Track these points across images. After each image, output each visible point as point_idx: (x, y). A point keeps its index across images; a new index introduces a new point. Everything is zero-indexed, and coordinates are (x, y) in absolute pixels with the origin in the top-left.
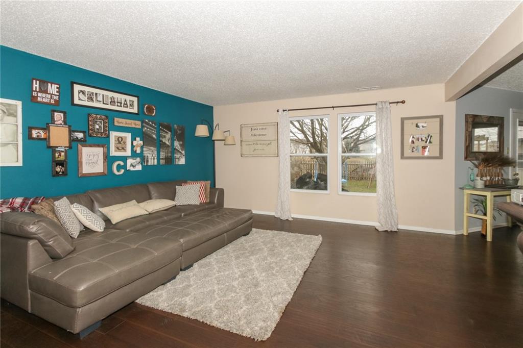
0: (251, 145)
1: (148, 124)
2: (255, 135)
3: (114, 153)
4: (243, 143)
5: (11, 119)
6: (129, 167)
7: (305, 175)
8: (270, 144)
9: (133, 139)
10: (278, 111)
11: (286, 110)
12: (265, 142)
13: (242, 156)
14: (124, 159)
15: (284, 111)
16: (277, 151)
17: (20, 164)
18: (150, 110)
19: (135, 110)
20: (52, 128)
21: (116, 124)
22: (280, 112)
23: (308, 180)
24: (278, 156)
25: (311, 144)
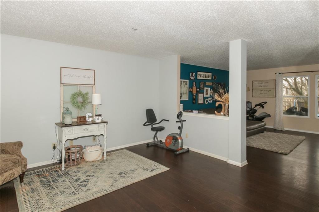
0: (258, 91)
1: (214, 83)
2: (261, 86)
3: (205, 96)
4: (253, 90)
5: (186, 86)
6: (209, 101)
7: (293, 108)
8: (271, 90)
9: (210, 90)
10: (276, 74)
11: (281, 73)
12: (267, 90)
13: (253, 97)
14: (208, 98)
15: (280, 73)
16: (275, 95)
17: (188, 100)
18: (215, 77)
19: (211, 79)
20: (193, 88)
21: (206, 85)
22: (277, 74)
23: (295, 110)
24: (275, 97)
25: (293, 89)
